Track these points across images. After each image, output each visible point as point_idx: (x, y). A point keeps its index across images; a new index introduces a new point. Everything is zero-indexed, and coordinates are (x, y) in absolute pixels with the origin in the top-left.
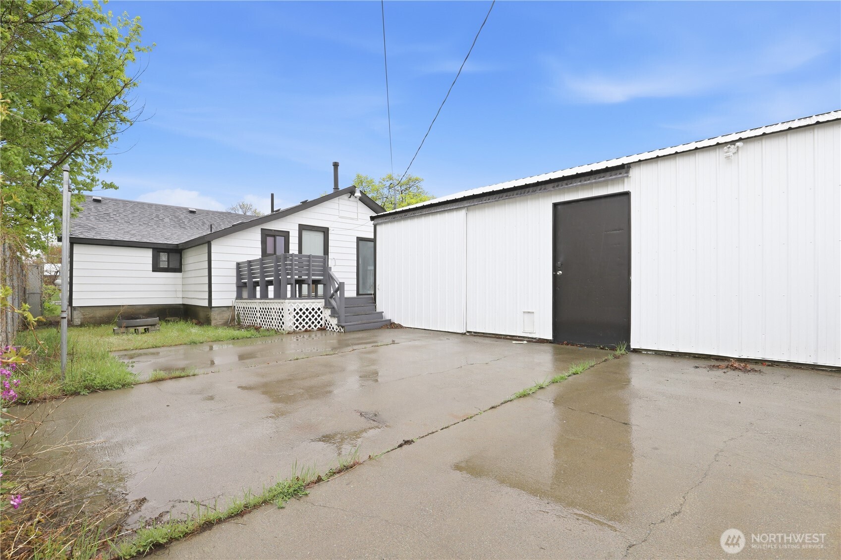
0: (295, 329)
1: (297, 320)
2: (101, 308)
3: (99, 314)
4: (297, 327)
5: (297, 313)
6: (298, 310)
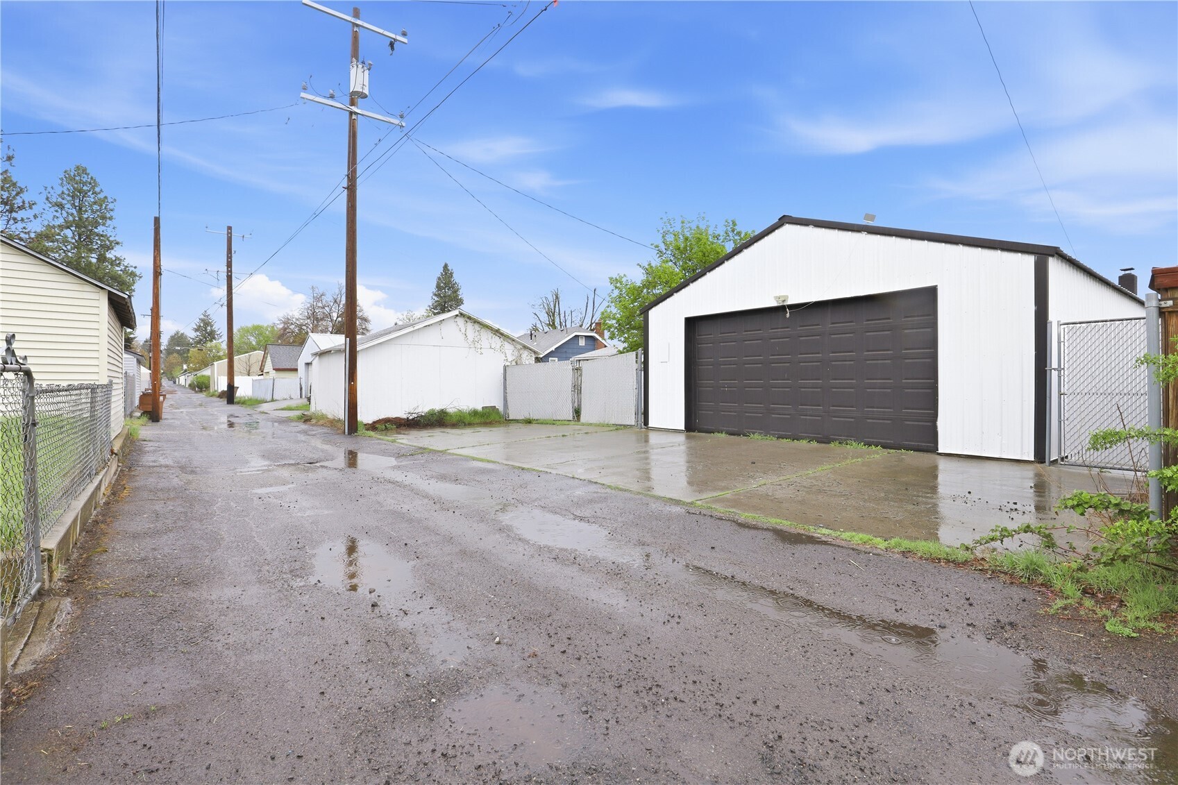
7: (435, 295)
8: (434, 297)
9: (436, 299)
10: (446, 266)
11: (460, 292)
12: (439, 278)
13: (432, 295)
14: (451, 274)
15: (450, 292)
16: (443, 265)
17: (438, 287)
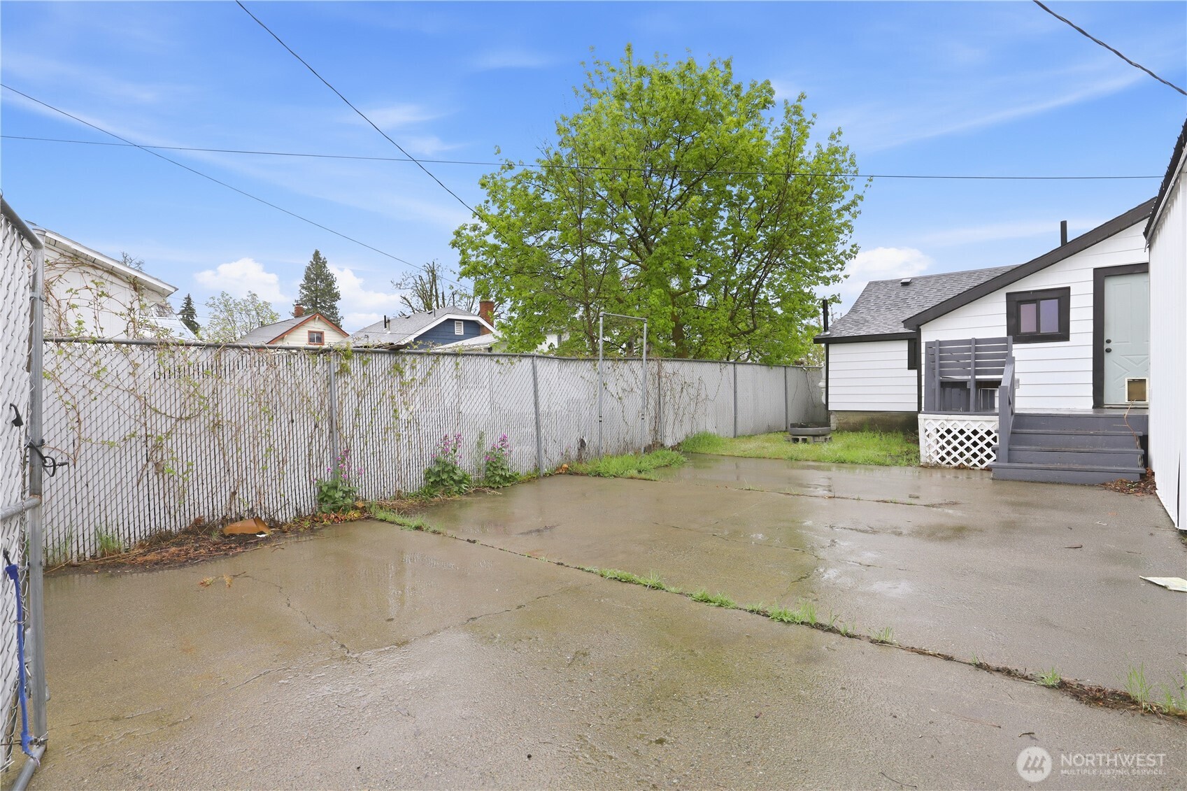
0: (940, 461)
1: (943, 448)
2: (854, 413)
3: (853, 419)
4: (943, 459)
5: (942, 437)
6: (943, 432)
7: (303, 288)
8: (303, 291)
9: (305, 292)
10: (317, 254)
11: (336, 285)
12: (309, 269)
13: (300, 288)
14: (325, 263)
15: (323, 285)
16: (314, 252)
17: (307, 278)
